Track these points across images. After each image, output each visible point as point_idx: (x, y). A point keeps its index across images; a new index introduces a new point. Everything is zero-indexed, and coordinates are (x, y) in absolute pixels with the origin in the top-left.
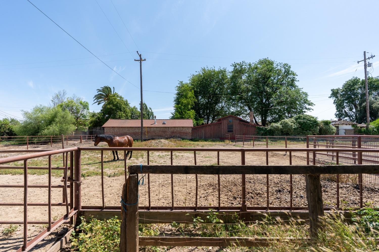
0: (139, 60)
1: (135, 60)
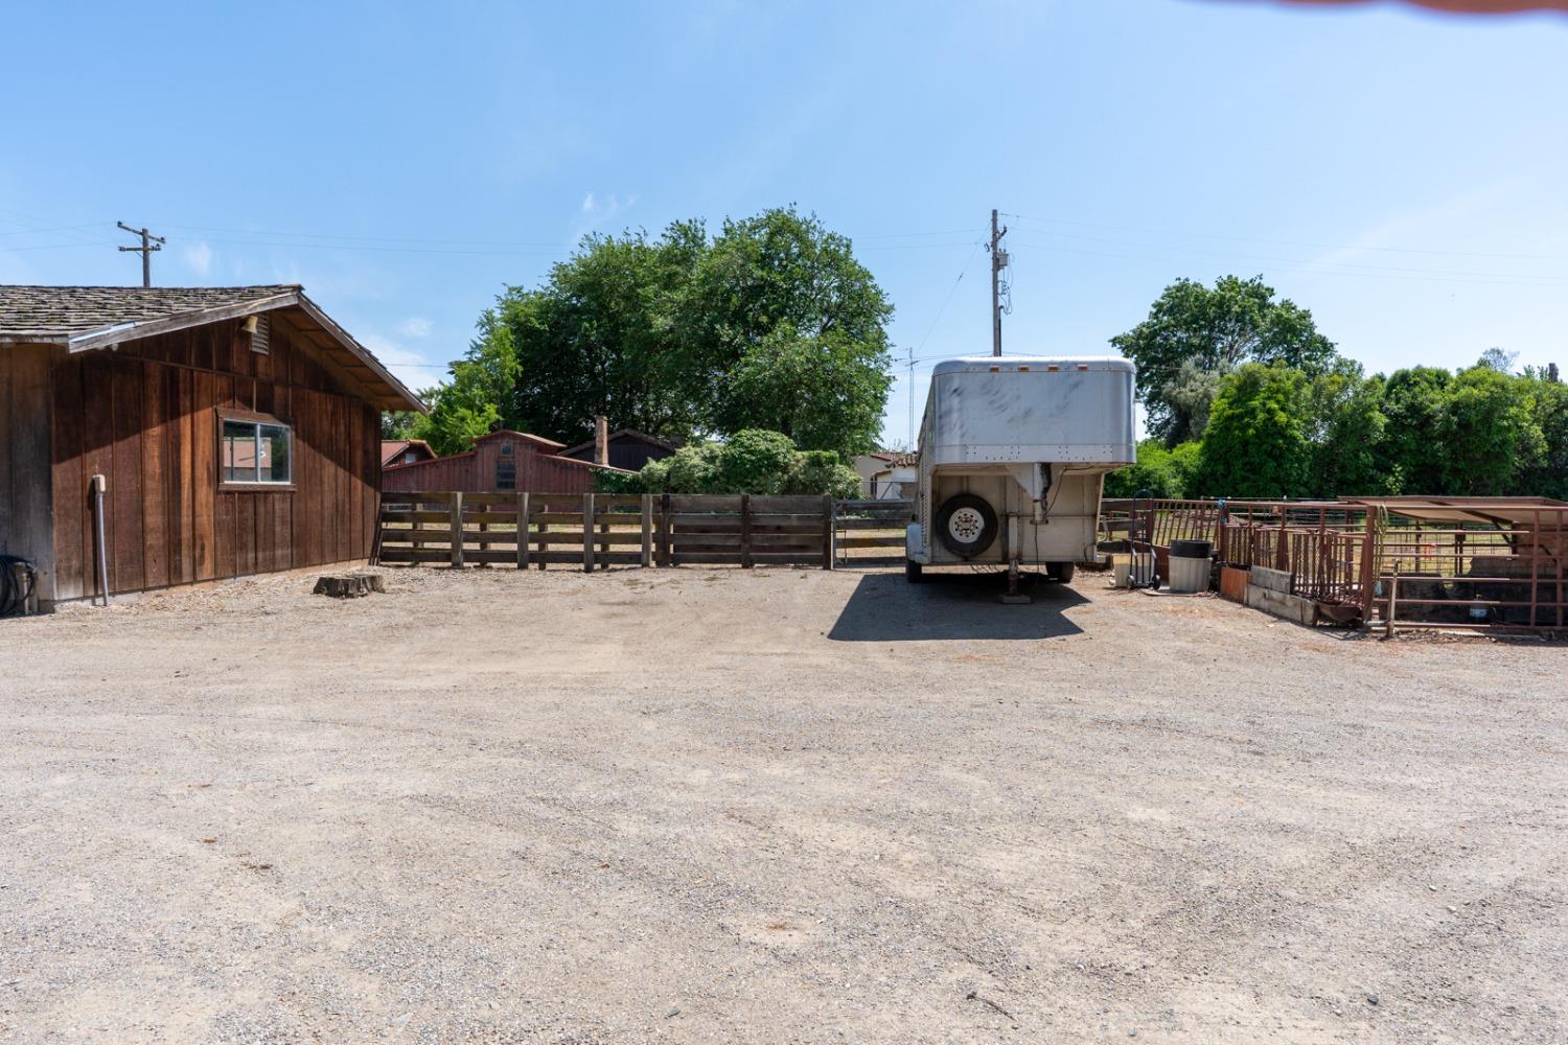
0: (139, 249)
1: (122, 249)
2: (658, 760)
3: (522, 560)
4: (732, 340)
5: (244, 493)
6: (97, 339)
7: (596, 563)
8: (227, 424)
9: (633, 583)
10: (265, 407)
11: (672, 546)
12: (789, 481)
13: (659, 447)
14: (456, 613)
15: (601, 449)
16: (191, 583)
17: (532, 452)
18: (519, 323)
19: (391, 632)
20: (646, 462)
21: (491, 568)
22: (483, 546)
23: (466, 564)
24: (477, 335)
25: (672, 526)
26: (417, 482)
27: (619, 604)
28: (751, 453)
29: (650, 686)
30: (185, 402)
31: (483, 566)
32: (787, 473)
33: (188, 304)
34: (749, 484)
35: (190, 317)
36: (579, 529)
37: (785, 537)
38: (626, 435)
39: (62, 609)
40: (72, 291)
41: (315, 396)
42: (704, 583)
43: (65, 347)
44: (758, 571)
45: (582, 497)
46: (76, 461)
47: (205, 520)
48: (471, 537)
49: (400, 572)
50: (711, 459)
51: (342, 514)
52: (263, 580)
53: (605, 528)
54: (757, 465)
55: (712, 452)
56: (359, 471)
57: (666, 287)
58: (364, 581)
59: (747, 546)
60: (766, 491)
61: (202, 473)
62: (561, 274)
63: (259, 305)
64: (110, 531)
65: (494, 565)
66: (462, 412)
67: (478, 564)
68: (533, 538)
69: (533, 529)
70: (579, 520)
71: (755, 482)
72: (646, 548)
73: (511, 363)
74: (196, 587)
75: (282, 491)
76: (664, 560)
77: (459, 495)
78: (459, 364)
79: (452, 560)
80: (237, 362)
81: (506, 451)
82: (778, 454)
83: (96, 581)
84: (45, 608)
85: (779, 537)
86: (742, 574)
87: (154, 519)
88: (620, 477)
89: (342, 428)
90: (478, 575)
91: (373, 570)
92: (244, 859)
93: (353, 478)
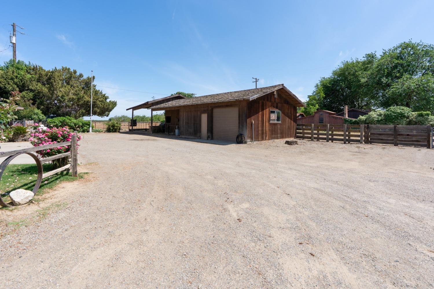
1: (253, 82)
2: (377, 193)
3: (328, 140)
4: (387, 82)
5: (273, 124)
6: (253, 98)
7: (347, 141)
8: (271, 111)
9: (358, 147)
10: (277, 108)
11: (370, 138)
12: (409, 121)
13: (363, 112)
14: (314, 150)
15: (346, 113)
16: (265, 140)
17: (327, 115)
18: (324, 85)
19: (301, 153)
20: (359, 116)
21: (319, 141)
22: (318, 136)
23: (314, 140)
24: (314, 89)
25: (370, 133)
26: (302, 122)
27: (355, 152)
28: (394, 113)
29: (370, 174)
30: (265, 108)
31: (318, 140)
32: (409, 119)
33: (266, 90)
34: (394, 122)
35: (266, 92)
36: (342, 133)
37: (411, 138)
38: (353, 110)
39: (248, 143)
40: (249, 90)
41: (285, 105)
42: (381, 149)
43: (249, 100)
44: (400, 147)
45: (343, 125)
46: (250, 118)
47: (267, 129)
48: (315, 134)
49: (301, 141)
50: (380, 115)
51: (289, 128)
52: (276, 140)
53: (349, 133)
54: (396, 116)
55: (380, 113)
56: (293, 119)
57: (365, 71)
58: (294, 142)
59: (396, 139)
60: (400, 124)
61: (267, 120)
62: (335, 73)
63: (276, 89)
64: (254, 130)
65: (320, 140)
66: (311, 107)
67: (317, 140)
68: (330, 135)
69: (330, 132)
70: (343, 131)
71: (396, 121)
72: (362, 138)
73: (323, 95)
74: (266, 141)
75: (279, 124)
76: (367, 142)
77: (313, 124)
78: (311, 96)
79: (311, 139)
80: (273, 100)
81: (321, 115)
82: (405, 113)
83: (252, 139)
84: (246, 143)
85: (408, 138)
86: (394, 147)
87: (260, 128)
88: (351, 120)
89: (290, 111)
90: (317, 142)
91: (295, 140)
92: (285, 192)
93: (292, 121)
